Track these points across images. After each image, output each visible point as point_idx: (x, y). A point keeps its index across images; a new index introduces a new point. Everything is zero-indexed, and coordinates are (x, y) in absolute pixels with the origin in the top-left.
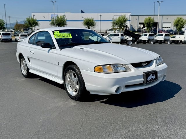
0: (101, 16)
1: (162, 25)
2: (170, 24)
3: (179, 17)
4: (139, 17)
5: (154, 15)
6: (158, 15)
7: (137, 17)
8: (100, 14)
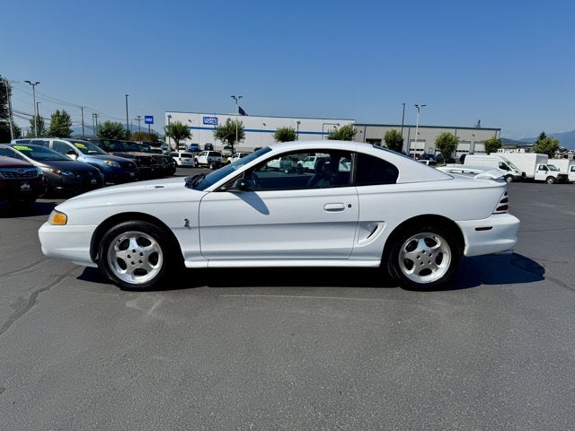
0: (299, 123)
1: (409, 145)
2: (424, 143)
3: (447, 131)
4: (367, 127)
5: (403, 126)
6: (415, 126)
7: (363, 127)
8: (298, 120)
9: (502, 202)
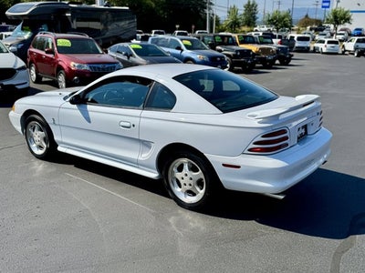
9: (255, 143)
